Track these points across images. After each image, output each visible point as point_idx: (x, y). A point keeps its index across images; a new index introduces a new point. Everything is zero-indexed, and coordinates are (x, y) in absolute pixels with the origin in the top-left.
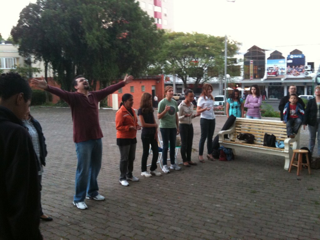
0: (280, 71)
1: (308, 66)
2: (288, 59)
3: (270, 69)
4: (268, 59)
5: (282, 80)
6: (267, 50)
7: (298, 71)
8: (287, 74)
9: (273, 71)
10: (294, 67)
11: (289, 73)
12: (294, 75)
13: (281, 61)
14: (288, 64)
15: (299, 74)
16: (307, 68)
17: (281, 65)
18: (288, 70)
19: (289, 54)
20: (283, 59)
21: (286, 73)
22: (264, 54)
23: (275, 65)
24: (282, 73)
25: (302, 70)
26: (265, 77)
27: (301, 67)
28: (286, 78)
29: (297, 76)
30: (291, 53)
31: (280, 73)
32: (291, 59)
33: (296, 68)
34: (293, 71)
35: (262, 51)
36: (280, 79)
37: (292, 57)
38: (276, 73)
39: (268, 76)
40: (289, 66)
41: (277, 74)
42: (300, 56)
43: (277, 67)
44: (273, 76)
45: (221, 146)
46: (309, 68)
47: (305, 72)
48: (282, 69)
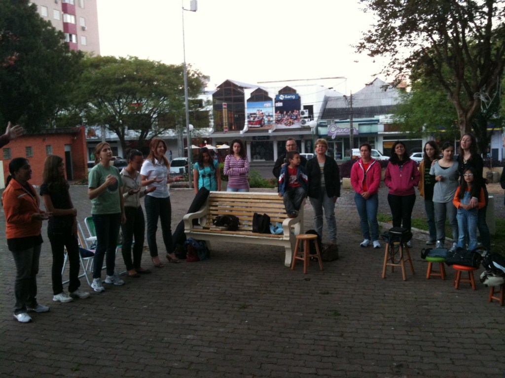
0: (266, 119)
1: (305, 111)
2: (277, 100)
3: (252, 116)
4: (248, 100)
5: (270, 131)
6: (246, 88)
7: (291, 119)
8: (276, 122)
9: (256, 120)
10: (285, 113)
11: (278, 121)
12: (286, 124)
13: (268, 104)
14: (277, 109)
15: (293, 124)
16: (303, 113)
17: (268, 109)
18: (277, 117)
19: (277, 93)
20: (271, 102)
21: (274, 122)
22: (243, 94)
23: (259, 111)
24: (269, 121)
25: (297, 116)
26: (246, 128)
27: (295, 113)
28: (274, 129)
29: (290, 125)
30: (281, 92)
31: (266, 122)
32: (280, 101)
33: (288, 114)
34: (284, 119)
35: (239, 89)
36: (267, 131)
37: (282, 97)
38: (260, 122)
39: (250, 126)
40: (278, 112)
41: (263, 122)
42: (294, 97)
43: (261, 112)
44: (257, 126)
45: (188, 237)
46: (306, 114)
47: (301, 120)
48: (269, 116)
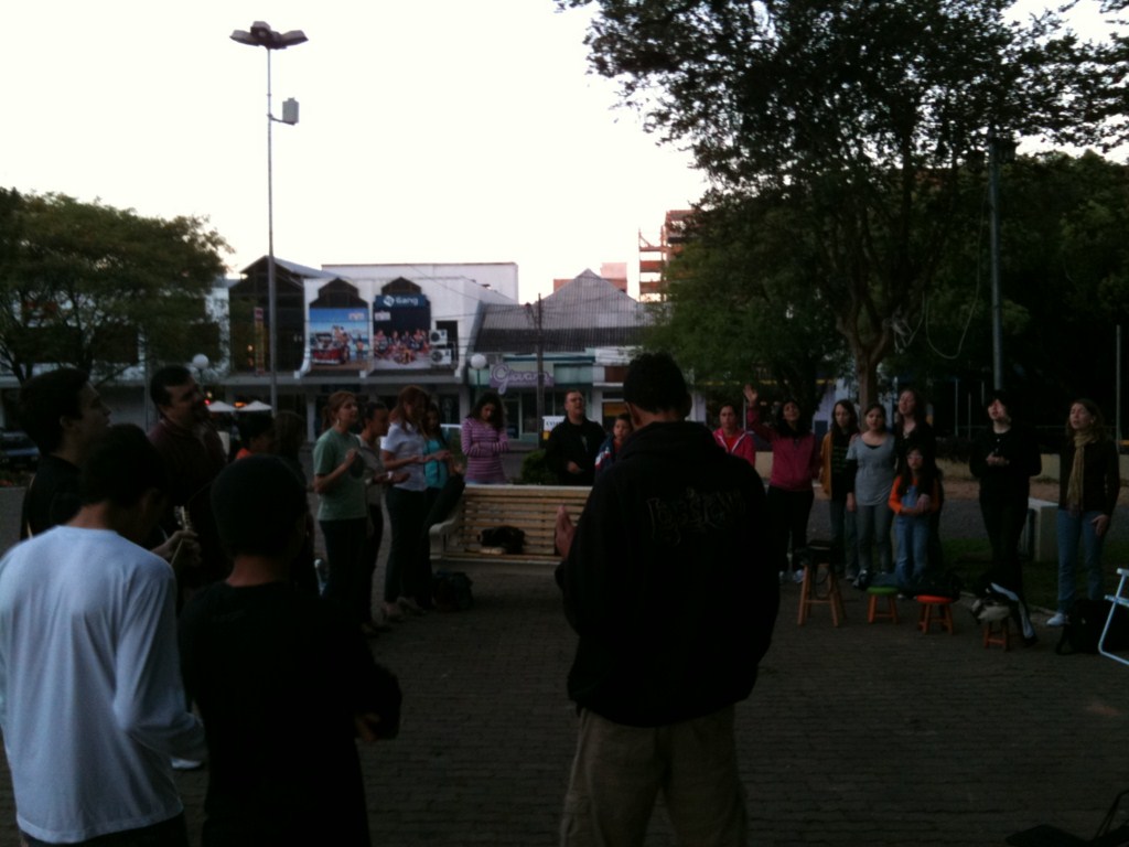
0: (353, 347)
1: (439, 332)
2: (379, 307)
3: (320, 341)
4: (314, 305)
5: (363, 375)
6: (306, 277)
7: (409, 348)
8: (375, 355)
9: (331, 347)
10: (396, 334)
12: (397, 360)
13: (357, 315)
14: (378, 326)
15: (413, 359)
16: (435, 337)
17: (358, 327)
18: (377, 343)
19: (379, 292)
20: (364, 309)
21: (371, 354)
22: (300, 291)
23: (335, 328)
24: (360, 352)
25: (421, 344)
26: (306, 365)
27: (419, 336)
28: (372, 369)
29: (407, 362)
30: (387, 290)
31: (352, 354)
32: (386, 309)
33: (403, 338)
34: (394, 348)
35: (292, 280)
36: (356, 373)
37: (389, 301)
38: (340, 353)
39: (316, 361)
40: (381, 333)
41: (345, 355)
42: (415, 302)
43: (341, 332)
44: (332, 362)
46: (443, 340)
47: (431, 352)
48: (360, 340)
